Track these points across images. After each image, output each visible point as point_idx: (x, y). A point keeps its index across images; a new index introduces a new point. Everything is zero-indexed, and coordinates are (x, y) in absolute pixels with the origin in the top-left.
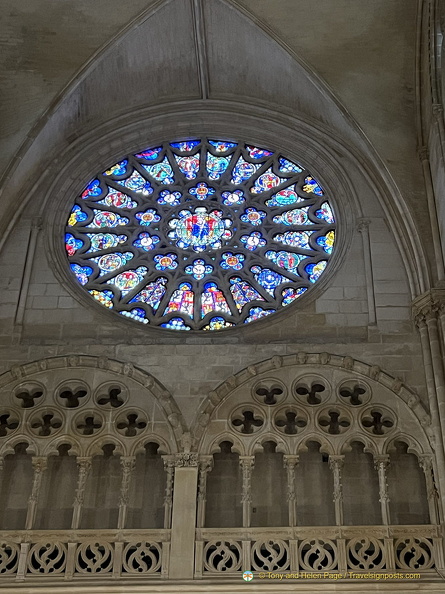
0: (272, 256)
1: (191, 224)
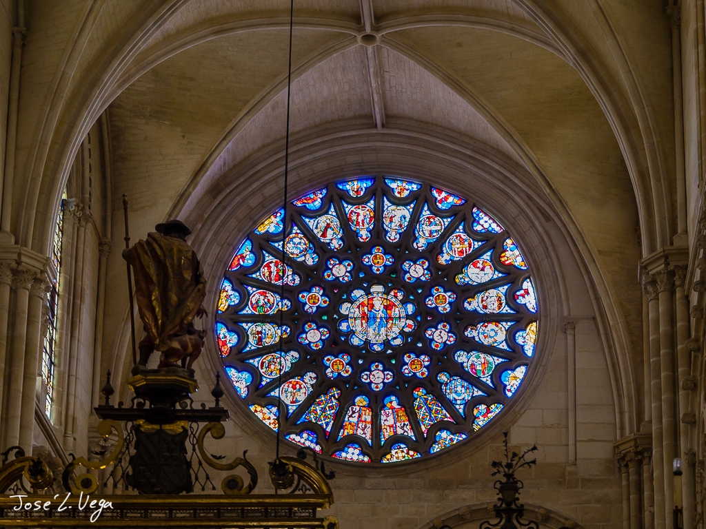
0: (462, 358)
1: (366, 311)
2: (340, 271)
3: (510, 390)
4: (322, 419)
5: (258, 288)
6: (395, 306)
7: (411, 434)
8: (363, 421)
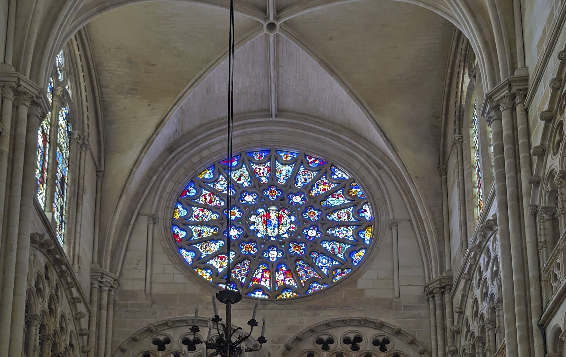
0: (326, 245)
1: (266, 219)
2: (249, 199)
3: (356, 262)
4: (239, 276)
5: (198, 207)
6: (284, 217)
7: (294, 284)
8: (264, 278)
